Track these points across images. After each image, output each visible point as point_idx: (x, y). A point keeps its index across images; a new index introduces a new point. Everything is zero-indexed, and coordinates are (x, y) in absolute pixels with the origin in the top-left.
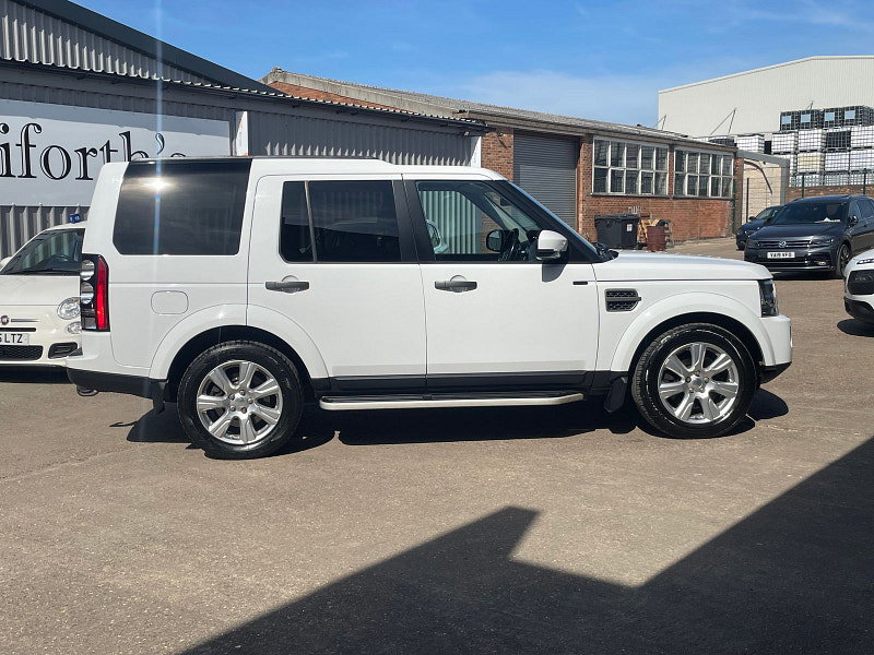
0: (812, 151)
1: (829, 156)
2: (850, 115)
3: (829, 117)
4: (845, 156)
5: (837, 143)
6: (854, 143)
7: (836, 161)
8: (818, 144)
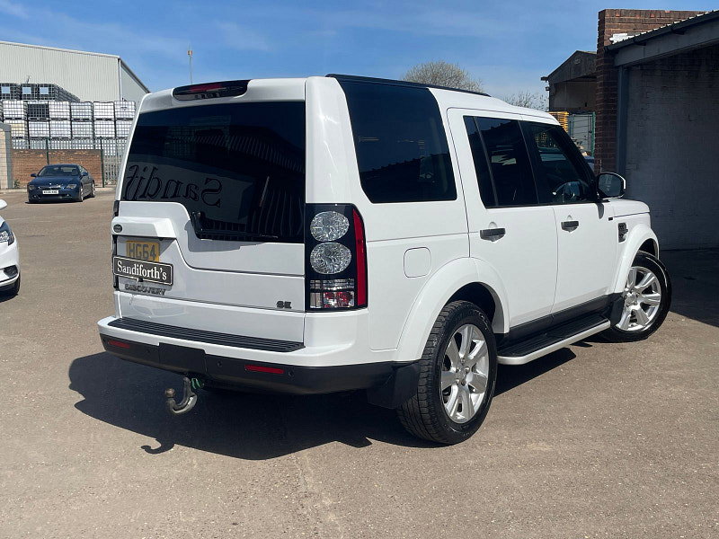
0: (17, 119)
1: (32, 124)
2: (44, 91)
3: (27, 91)
4: (45, 125)
5: (37, 113)
6: (52, 115)
7: (38, 128)
8: (21, 113)
